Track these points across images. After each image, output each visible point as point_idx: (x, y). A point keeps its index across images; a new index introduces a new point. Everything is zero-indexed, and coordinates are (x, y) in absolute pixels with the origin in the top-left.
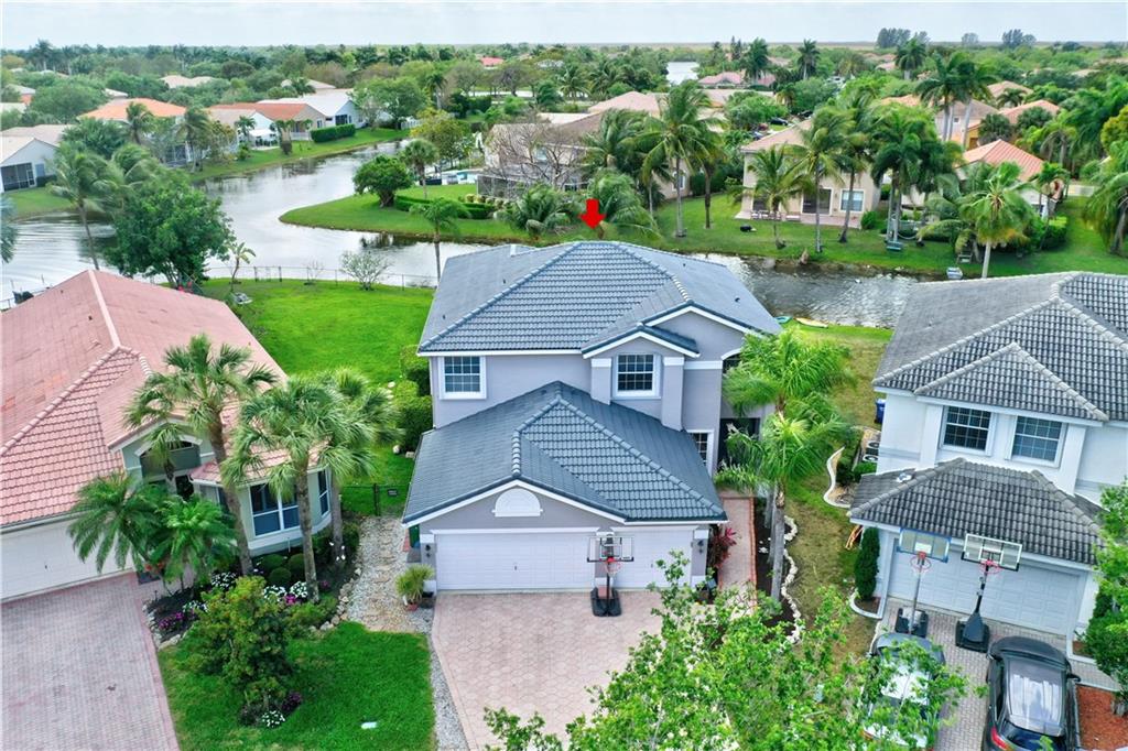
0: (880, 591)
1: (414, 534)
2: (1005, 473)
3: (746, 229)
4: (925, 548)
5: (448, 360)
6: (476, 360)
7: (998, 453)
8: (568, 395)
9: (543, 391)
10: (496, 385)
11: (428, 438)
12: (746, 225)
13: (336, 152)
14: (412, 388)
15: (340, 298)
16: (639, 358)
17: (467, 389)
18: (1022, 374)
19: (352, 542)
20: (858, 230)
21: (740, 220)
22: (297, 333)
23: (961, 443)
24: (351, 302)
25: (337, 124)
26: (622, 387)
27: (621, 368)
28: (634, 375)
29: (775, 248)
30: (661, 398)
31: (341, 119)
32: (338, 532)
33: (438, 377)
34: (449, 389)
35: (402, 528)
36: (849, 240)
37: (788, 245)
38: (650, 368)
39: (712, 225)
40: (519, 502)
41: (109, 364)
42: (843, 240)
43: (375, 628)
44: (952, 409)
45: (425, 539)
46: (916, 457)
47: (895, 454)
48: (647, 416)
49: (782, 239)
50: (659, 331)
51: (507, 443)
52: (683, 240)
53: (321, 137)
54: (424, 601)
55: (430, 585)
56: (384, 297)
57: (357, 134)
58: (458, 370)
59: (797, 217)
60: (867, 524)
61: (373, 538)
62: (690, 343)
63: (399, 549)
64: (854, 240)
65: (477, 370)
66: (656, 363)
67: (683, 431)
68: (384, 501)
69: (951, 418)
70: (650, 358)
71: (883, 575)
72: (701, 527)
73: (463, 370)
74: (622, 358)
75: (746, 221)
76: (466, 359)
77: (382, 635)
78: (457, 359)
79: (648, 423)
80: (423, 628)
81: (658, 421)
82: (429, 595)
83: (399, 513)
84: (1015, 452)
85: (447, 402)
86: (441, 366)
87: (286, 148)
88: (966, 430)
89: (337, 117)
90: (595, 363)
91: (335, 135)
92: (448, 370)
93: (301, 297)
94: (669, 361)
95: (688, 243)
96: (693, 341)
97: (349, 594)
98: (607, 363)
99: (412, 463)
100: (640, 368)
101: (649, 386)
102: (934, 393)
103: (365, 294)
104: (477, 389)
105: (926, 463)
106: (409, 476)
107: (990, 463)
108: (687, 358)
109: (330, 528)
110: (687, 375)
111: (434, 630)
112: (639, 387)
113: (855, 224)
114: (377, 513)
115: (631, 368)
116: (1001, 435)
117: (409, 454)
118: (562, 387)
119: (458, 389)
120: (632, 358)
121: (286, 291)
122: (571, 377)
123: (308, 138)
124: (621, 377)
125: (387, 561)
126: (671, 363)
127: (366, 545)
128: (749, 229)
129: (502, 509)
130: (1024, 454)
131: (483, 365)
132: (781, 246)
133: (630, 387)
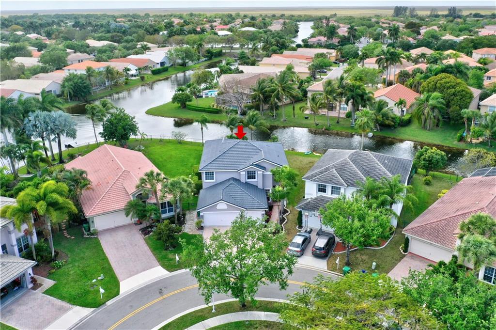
0: (303, 225)
1: (199, 213)
2: (330, 198)
3: (306, 118)
4: (307, 214)
5: (206, 172)
6: (213, 172)
7: (328, 194)
8: (235, 181)
9: (229, 180)
10: (218, 178)
11: (201, 191)
12: (307, 117)
13: (161, 79)
14: (196, 178)
15: (171, 147)
16: (252, 172)
17: (211, 179)
18: (333, 176)
19: (184, 215)
20: (344, 118)
21: (305, 114)
22: (161, 160)
23: (321, 191)
24: (175, 148)
25: (161, 66)
26: (248, 178)
27: (248, 174)
28: (251, 175)
29: (315, 125)
30: (258, 181)
31: (162, 64)
32: (181, 213)
33: (204, 176)
34: (206, 179)
35: (195, 213)
36: (340, 122)
37: (320, 124)
38: (255, 174)
39: (296, 116)
40: (222, 205)
41: (123, 174)
42: (338, 122)
43: (191, 234)
44: (319, 184)
45: (201, 214)
46: (312, 195)
47: (308, 194)
48: (254, 185)
49: (317, 122)
50: (257, 165)
51: (220, 192)
52: (285, 122)
53: (155, 73)
54: (201, 228)
55: (202, 225)
56: (186, 146)
57: (169, 69)
58: (208, 175)
59: (324, 113)
60: (299, 210)
61: (189, 215)
62: (264, 168)
63: (195, 218)
64: (341, 123)
65: (213, 175)
66: (256, 172)
67: (263, 189)
68: (191, 207)
69: (319, 186)
70: (255, 172)
71: (304, 221)
72: (263, 211)
73: (210, 175)
74: (248, 172)
75: (308, 114)
76: (210, 172)
77: (192, 235)
78: (208, 172)
79: (255, 187)
80: (201, 233)
81: (257, 187)
82: (202, 227)
83: (195, 210)
84: (332, 193)
85: (206, 182)
86: (204, 173)
87: (142, 78)
88: (322, 189)
89: (161, 63)
90: (241, 173)
91: (161, 72)
92: (206, 175)
93: (159, 146)
94: (259, 172)
95: (287, 123)
96: (265, 168)
97: (184, 227)
98: (244, 173)
99: (198, 197)
100: (252, 174)
101: (255, 178)
102: (314, 180)
103: (179, 145)
104: (213, 179)
105: (314, 196)
106: (197, 201)
107: (327, 196)
108: (263, 172)
109: (180, 212)
110: (263, 175)
111: (204, 234)
112: (252, 178)
113: (344, 116)
114: (189, 210)
115: (250, 174)
116: (329, 189)
117: (196, 195)
118: (234, 179)
119: (209, 179)
120: (250, 172)
121: (154, 144)
122: (236, 176)
123: (150, 72)
124: (248, 176)
125: (192, 220)
126: (259, 173)
127: (187, 217)
128: (308, 118)
129: (218, 207)
130: (334, 194)
131: (214, 174)
132: (317, 125)
133: (250, 178)
